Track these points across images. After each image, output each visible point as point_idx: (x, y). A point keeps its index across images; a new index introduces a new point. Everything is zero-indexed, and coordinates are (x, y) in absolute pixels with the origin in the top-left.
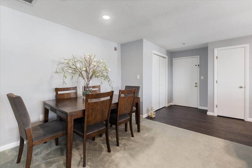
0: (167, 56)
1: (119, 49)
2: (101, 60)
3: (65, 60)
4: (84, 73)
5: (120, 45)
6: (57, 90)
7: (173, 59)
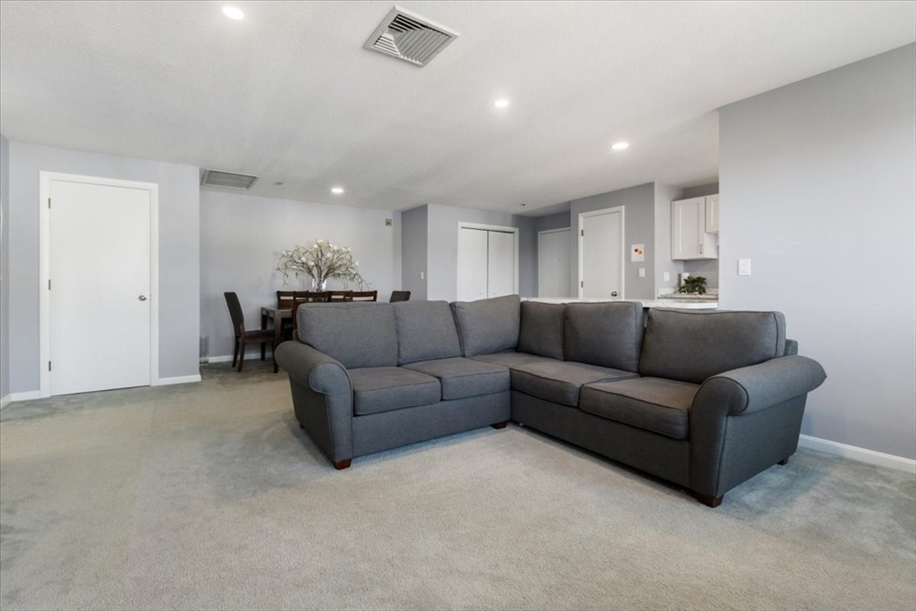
0: (518, 229)
1: (397, 222)
2: (343, 249)
3: (287, 252)
4: (315, 271)
5: (400, 214)
6: (279, 294)
7: (539, 233)
